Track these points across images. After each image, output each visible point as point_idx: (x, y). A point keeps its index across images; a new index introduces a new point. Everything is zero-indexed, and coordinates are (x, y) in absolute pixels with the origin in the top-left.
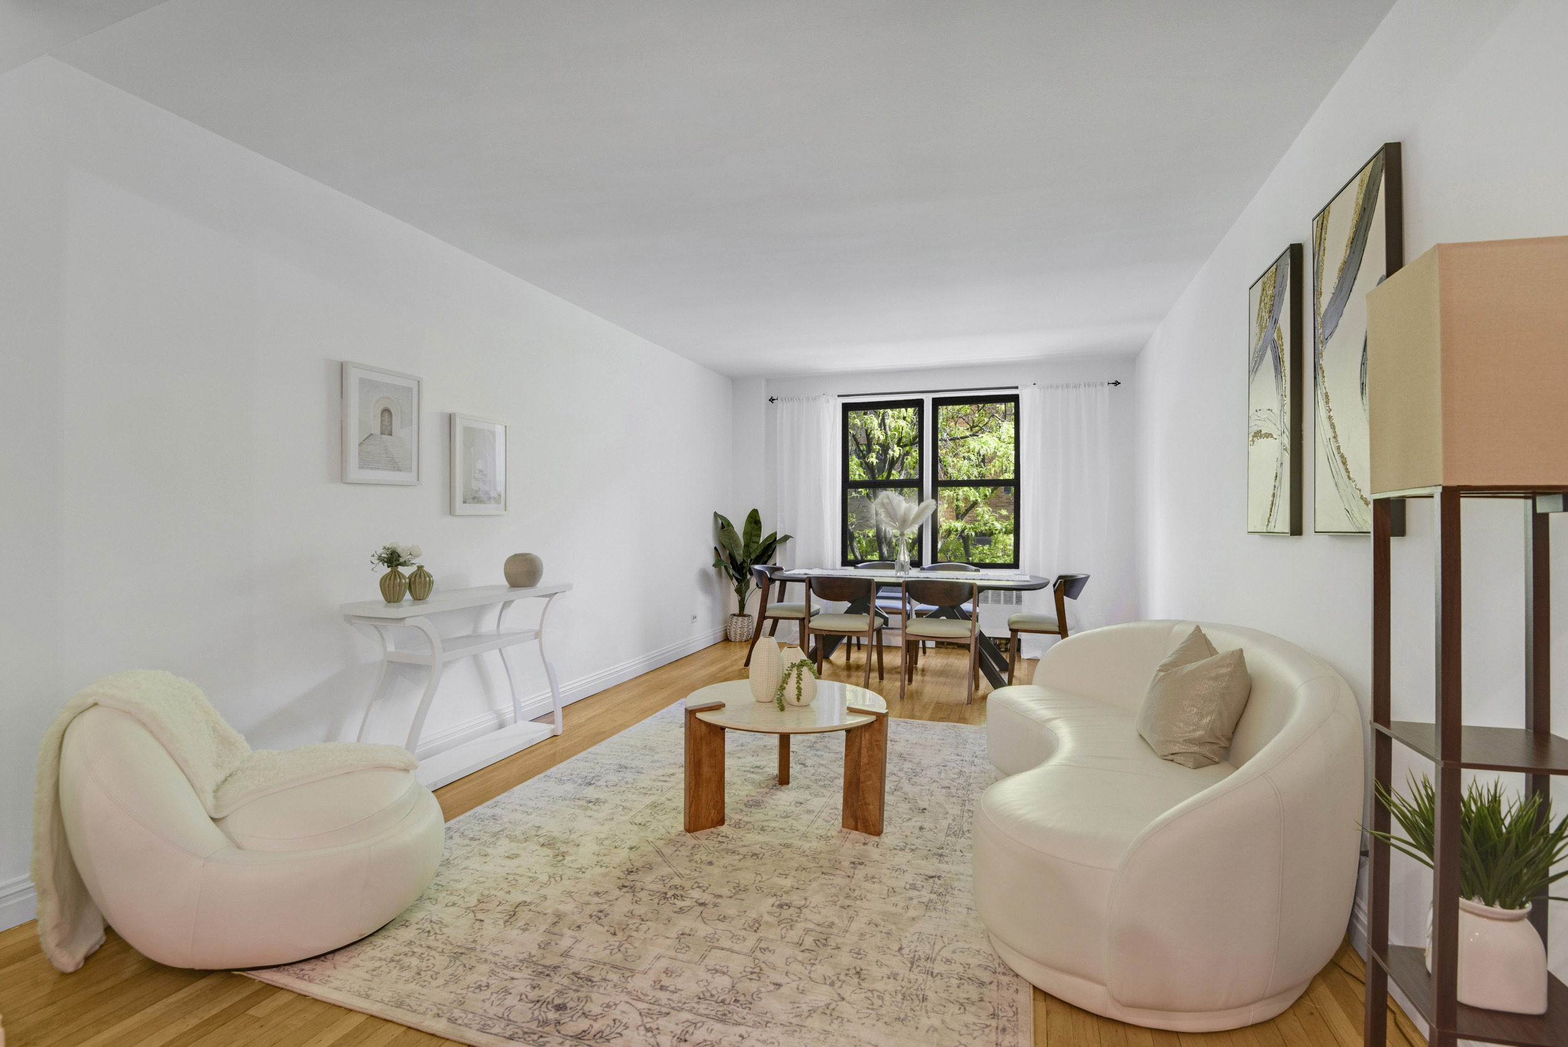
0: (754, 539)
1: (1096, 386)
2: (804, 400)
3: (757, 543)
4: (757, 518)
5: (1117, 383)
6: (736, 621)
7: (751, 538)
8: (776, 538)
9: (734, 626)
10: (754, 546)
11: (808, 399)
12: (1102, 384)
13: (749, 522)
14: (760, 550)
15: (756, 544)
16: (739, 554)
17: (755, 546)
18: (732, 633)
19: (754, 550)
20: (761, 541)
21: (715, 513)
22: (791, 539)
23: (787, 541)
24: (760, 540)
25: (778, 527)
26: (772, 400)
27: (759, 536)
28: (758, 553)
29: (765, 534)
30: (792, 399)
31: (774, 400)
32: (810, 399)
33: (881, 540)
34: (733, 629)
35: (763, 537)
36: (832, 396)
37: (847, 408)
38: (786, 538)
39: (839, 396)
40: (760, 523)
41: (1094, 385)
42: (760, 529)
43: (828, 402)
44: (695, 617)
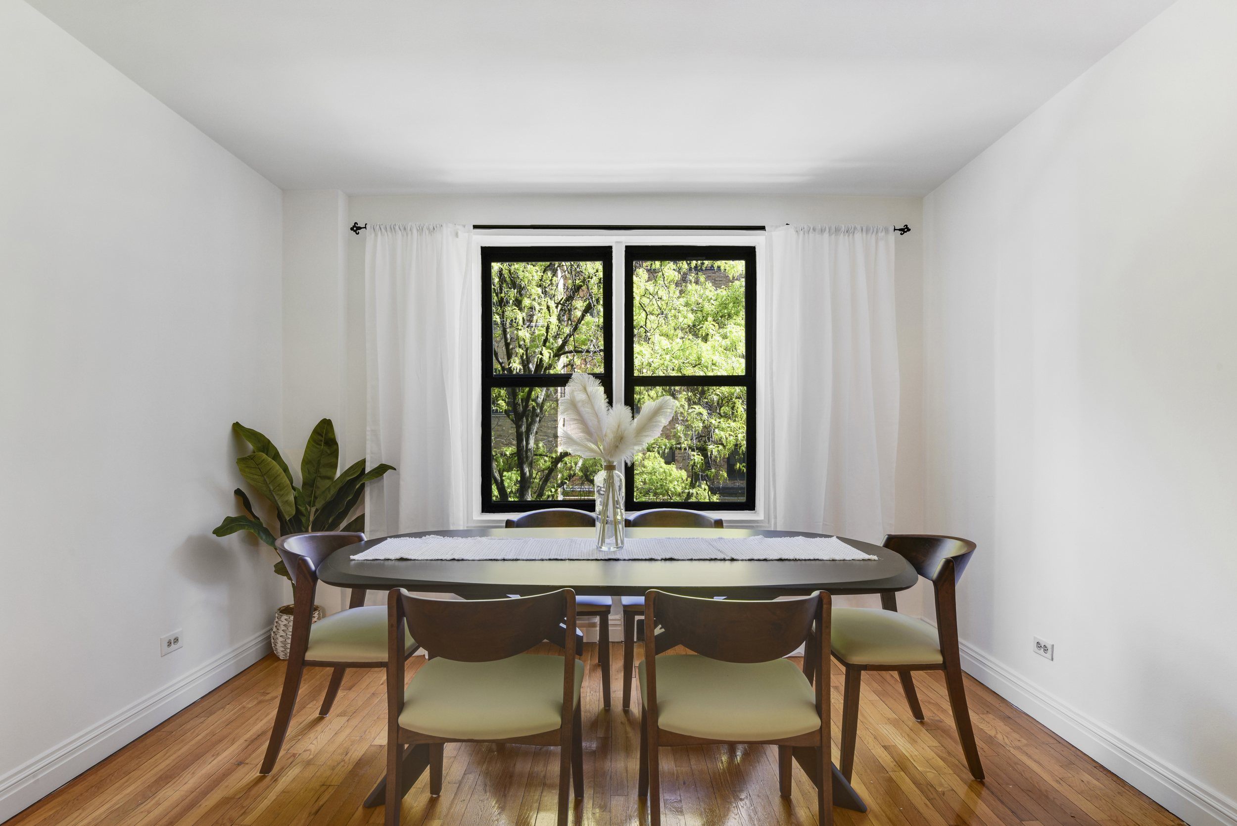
0: (324, 471)
1: (877, 232)
2: (415, 231)
3: (330, 478)
4: (330, 435)
5: (905, 230)
6: (286, 622)
7: (317, 471)
8: (364, 469)
9: (284, 634)
10: (324, 484)
11: (421, 230)
12: (886, 230)
13: (315, 441)
14: (333, 491)
15: (328, 481)
16: (287, 502)
17: (327, 483)
18: (279, 645)
19: (324, 492)
20: (338, 474)
21: (237, 427)
22: (390, 471)
23: (385, 475)
24: (335, 473)
25: (368, 451)
26: (356, 229)
27: (335, 467)
28: (329, 496)
29: (345, 462)
30: (393, 229)
31: (360, 228)
32: (425, 228)
33: (523, 460)
34: (281, 639)
35: (341, 469)
36: (464, 226)
37: (489, 255)
38: (382, 469)
39: (475, 227)
40: (337, 444)
41: (875, 230)
42: (335, 453)
43: (457, 235)
44: (173, 641)
